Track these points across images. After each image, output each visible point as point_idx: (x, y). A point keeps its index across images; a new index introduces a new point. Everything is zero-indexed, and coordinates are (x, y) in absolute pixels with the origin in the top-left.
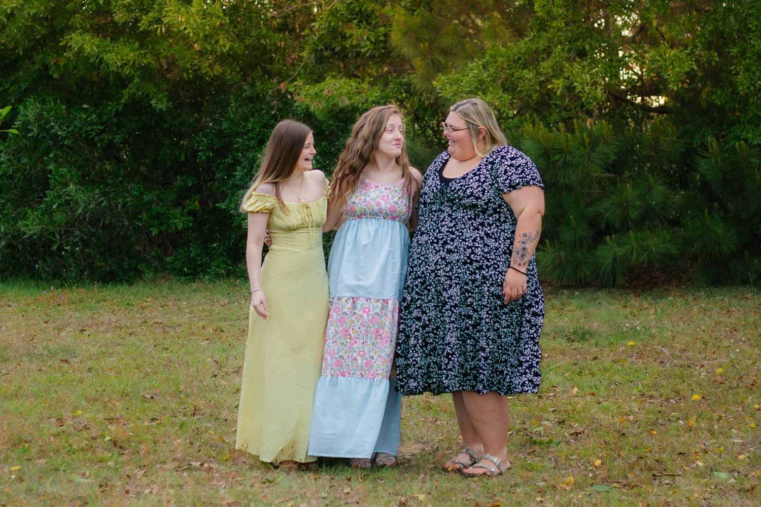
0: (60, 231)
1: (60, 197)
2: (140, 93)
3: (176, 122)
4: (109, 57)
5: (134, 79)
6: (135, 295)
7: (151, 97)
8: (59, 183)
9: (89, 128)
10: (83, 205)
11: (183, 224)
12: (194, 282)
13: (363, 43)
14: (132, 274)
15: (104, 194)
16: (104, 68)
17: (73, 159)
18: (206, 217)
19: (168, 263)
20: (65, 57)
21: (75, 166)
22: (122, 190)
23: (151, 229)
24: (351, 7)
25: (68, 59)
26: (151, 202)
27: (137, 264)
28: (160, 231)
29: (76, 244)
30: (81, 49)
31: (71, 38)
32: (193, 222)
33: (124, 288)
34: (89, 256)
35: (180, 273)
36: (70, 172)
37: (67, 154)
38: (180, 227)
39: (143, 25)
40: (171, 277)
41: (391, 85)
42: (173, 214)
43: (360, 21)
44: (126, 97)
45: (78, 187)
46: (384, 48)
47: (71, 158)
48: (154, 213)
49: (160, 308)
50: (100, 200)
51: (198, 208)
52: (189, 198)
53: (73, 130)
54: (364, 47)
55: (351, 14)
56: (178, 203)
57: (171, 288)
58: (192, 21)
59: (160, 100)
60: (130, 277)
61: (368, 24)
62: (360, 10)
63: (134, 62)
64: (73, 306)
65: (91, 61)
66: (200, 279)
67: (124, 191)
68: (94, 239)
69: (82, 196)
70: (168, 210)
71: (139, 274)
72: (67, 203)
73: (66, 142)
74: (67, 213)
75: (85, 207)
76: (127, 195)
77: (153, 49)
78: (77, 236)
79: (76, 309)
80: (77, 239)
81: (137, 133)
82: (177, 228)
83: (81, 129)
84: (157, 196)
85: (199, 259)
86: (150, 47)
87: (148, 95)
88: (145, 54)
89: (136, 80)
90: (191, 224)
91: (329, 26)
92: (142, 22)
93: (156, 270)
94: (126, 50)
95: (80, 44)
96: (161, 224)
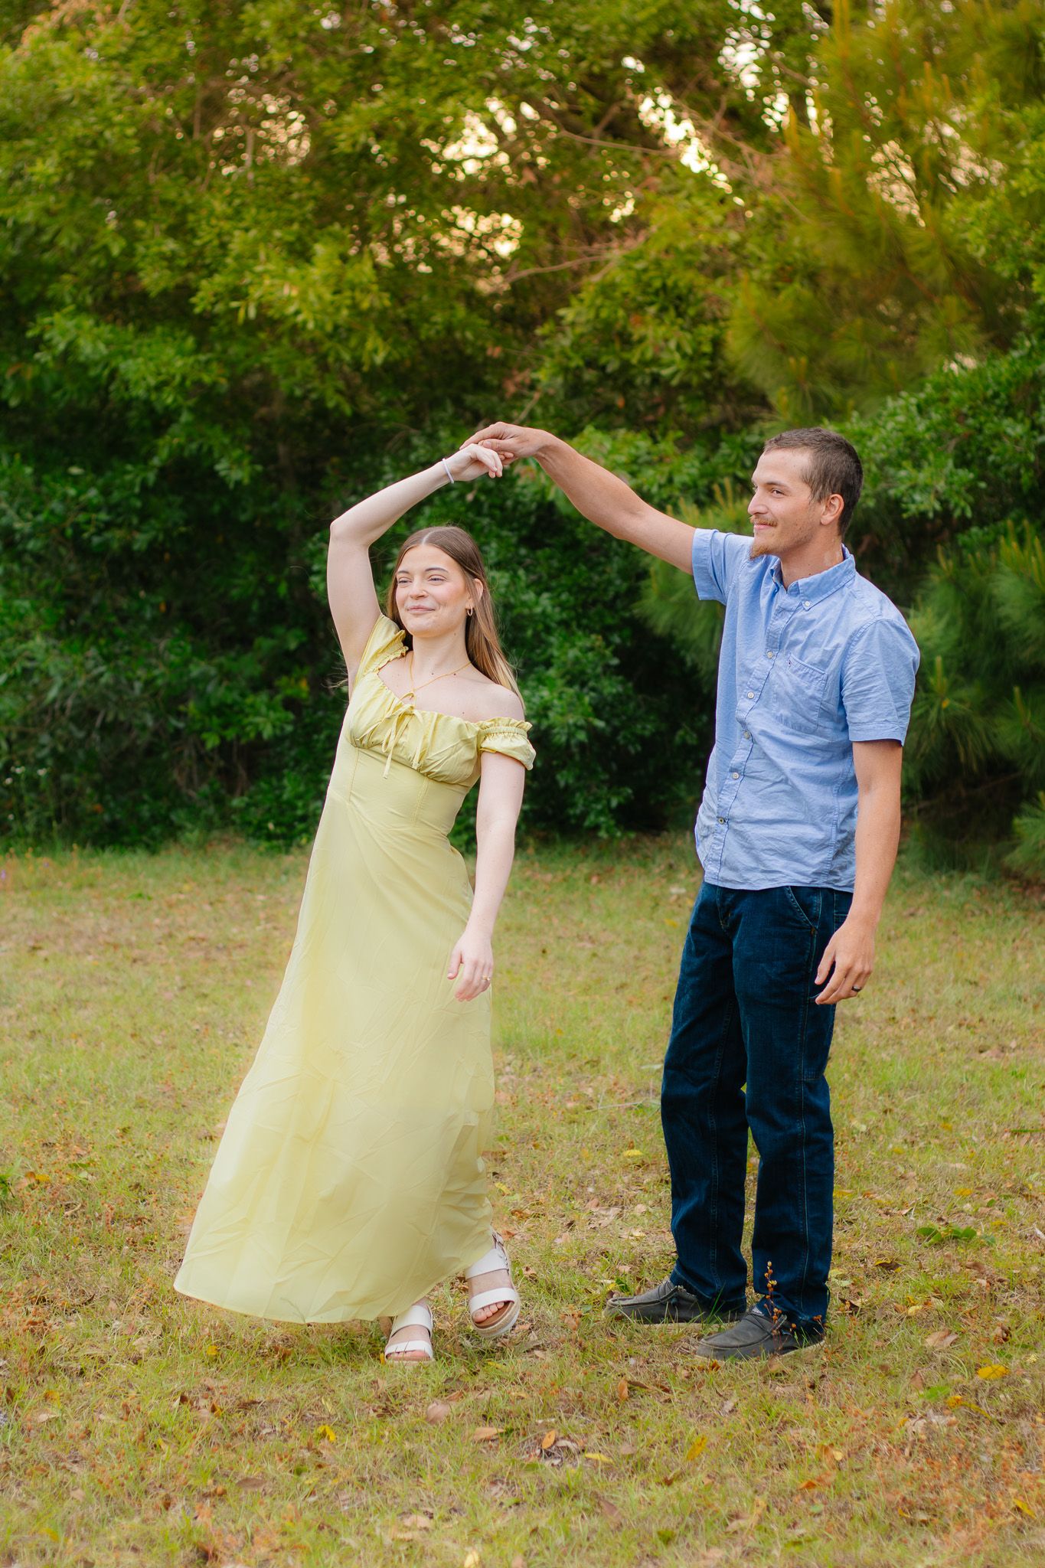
0: (10, 732)
1: (11, 661)
2: (194, 446)
3: (265, 510)
4: (130, 368)
5: (180, 415)
6: (158, 876)
7: (216, 455)
8: (13, 632)
9: (82, 518)
10: (59, 681)
11: (274, 727)
12: (287, 852)
13: (665, 357)
14: (157, 830)
15: (107, 659)
16: (118, 390)
17: (44, 583)
18: (320, 714)
19: (235, 811)
20: (38, 361)
21: (47, 596)
22: (144, 650)
23: (205, 736)
24: (645, 277)
25: (44, 367)
26: (205, 678)
27: (170, 809)
28: (223, 739)
29: (41, 763)
30: (71, 349)
31: (52, 324)
32: (294, 723)
33: (137, 860)
34: (69, 791)
35: (258, 832)
36: (36, 609)
37: (32, 570)
38: (268, 732)
39: (200, 303)
40: (239, 840)
41: (725, 448)
42: (252, 706)
43: (663, 310)
44: (164, 453)
45: (52, 642)
46: (710, 369)
47: (40, 579)
48: (214, 703)
49: (207, 908)
50: (96, 672)
51: (304, 695)
52: (288, 672)
53: (47, 521)
54: (668, 365)
55: (644, 293)
56: (264, 683)
57: (235, 864)
58: (312, 297)
59: (238, 462)
60: (153, 838)
61: (680, 314)
62: (664, 287)
63: (184, 378)
64: (22, 896)
65: (93, 373)
66: (300, 847)
67: (149, 655)
68: (81, 754)
69: (58, 660)
70: (243, 695)
71: (172, 832)
72: (27, 673)
73: (31, 545)
74: (24, 697)
75: (64, 686)
76: (154, 661)
77: (225, 351)
78: (43, 746)
79: (29, 901)
80: (45, 752)
81: (183, 529)
82: (259, 735)
83: (64, 519)
84: (220, 667)
85: (300, 804)
86: (218, 347)
87: (210, 451)
88: (208, 362)
89: (186, 417)
90: (289, 728)
91: (597, 316)
92: (200, 294)
93: (209, 825)
94: (170, 351)
95: (69, 338)
96: (225, 727)
